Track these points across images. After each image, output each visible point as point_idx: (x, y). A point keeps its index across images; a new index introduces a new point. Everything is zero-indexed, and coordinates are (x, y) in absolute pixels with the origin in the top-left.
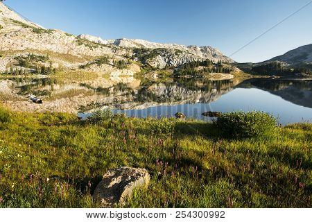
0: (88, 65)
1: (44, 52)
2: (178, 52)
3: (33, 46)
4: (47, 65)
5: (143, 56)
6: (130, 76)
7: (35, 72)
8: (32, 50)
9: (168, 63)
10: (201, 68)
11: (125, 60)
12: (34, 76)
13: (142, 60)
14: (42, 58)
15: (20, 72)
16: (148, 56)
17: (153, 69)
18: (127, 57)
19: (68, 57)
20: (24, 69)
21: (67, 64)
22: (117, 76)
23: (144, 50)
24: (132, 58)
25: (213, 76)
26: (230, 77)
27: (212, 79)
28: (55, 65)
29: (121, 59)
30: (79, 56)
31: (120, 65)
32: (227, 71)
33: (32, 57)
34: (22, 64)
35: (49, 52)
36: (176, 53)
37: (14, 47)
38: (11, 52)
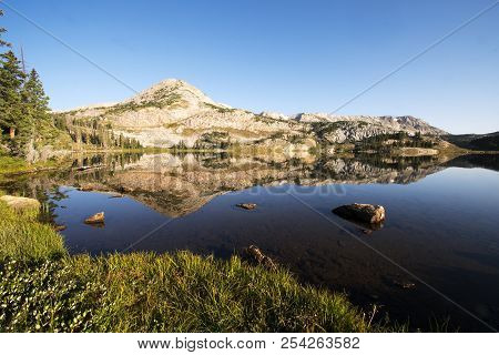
0: (262, 141)
1: (226, 129)
2: (362, 124)
3: (217, 124)
4: (225, 140)
5: (321, 129)
6: (304, 151)
7: (216, 147)
8: (216, 128)
9: (349, 136)
10: (391, 141)
11: (301, 134)
12: (215, 151)
13: (320, 134)
14: (223, 135)
15: (204, 147)
16: (326, 130)
17: (331, 144)
18: (303, 131)
19: (246, 133)
20: (207, 144)
21: (243, 139)
22: (291, 151)
23: (322, 124)
24: (309, 133)
25: (404, 152)
26: (432, 152)
27: (404, 155)
28: (233, 140)
29: (297, 133)
30: (256, 132)
31: (294, 140)
32: (428, 145)
33: (215, 134)
34: (207, 140)
35: (230, 129)
36: (360, 126)
37: (203, 126)
38: (201, 130)
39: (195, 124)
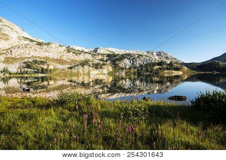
0: (74, 67)
1: (44, 58)
2: (139, 56)
3: (36, 54)
4: (45, 67)
5: (114, 59)
6: (105, 74)
7: (37, 72)
8: (36, 57)
9: (132, 64)
10: (158, 67)
11: (101, 62)
12: (36, 75)
13: (114, 62)
14: (42, 63)
15: (26, 73)
16: (118, 60)
17: (122, 69)
18: (102, 60)
19: (60, 61)
20: (29, 70)
21: (60, 66)
22: (95, 74)
23: (114, 55)
24: (106, 61)
25: (166, 73)
26: (180, 73)
27: (166, 75)
28: (51, 67)
29: (98, 62)
30: (68, 60)
31: (97, 66)
32: (177, 69)
33: (36, 62)
34: (28, 67)
35: (47, 58)
36: (138, 57)
37: (24, 56)
38: (22, 59)
39: (16, 53)
